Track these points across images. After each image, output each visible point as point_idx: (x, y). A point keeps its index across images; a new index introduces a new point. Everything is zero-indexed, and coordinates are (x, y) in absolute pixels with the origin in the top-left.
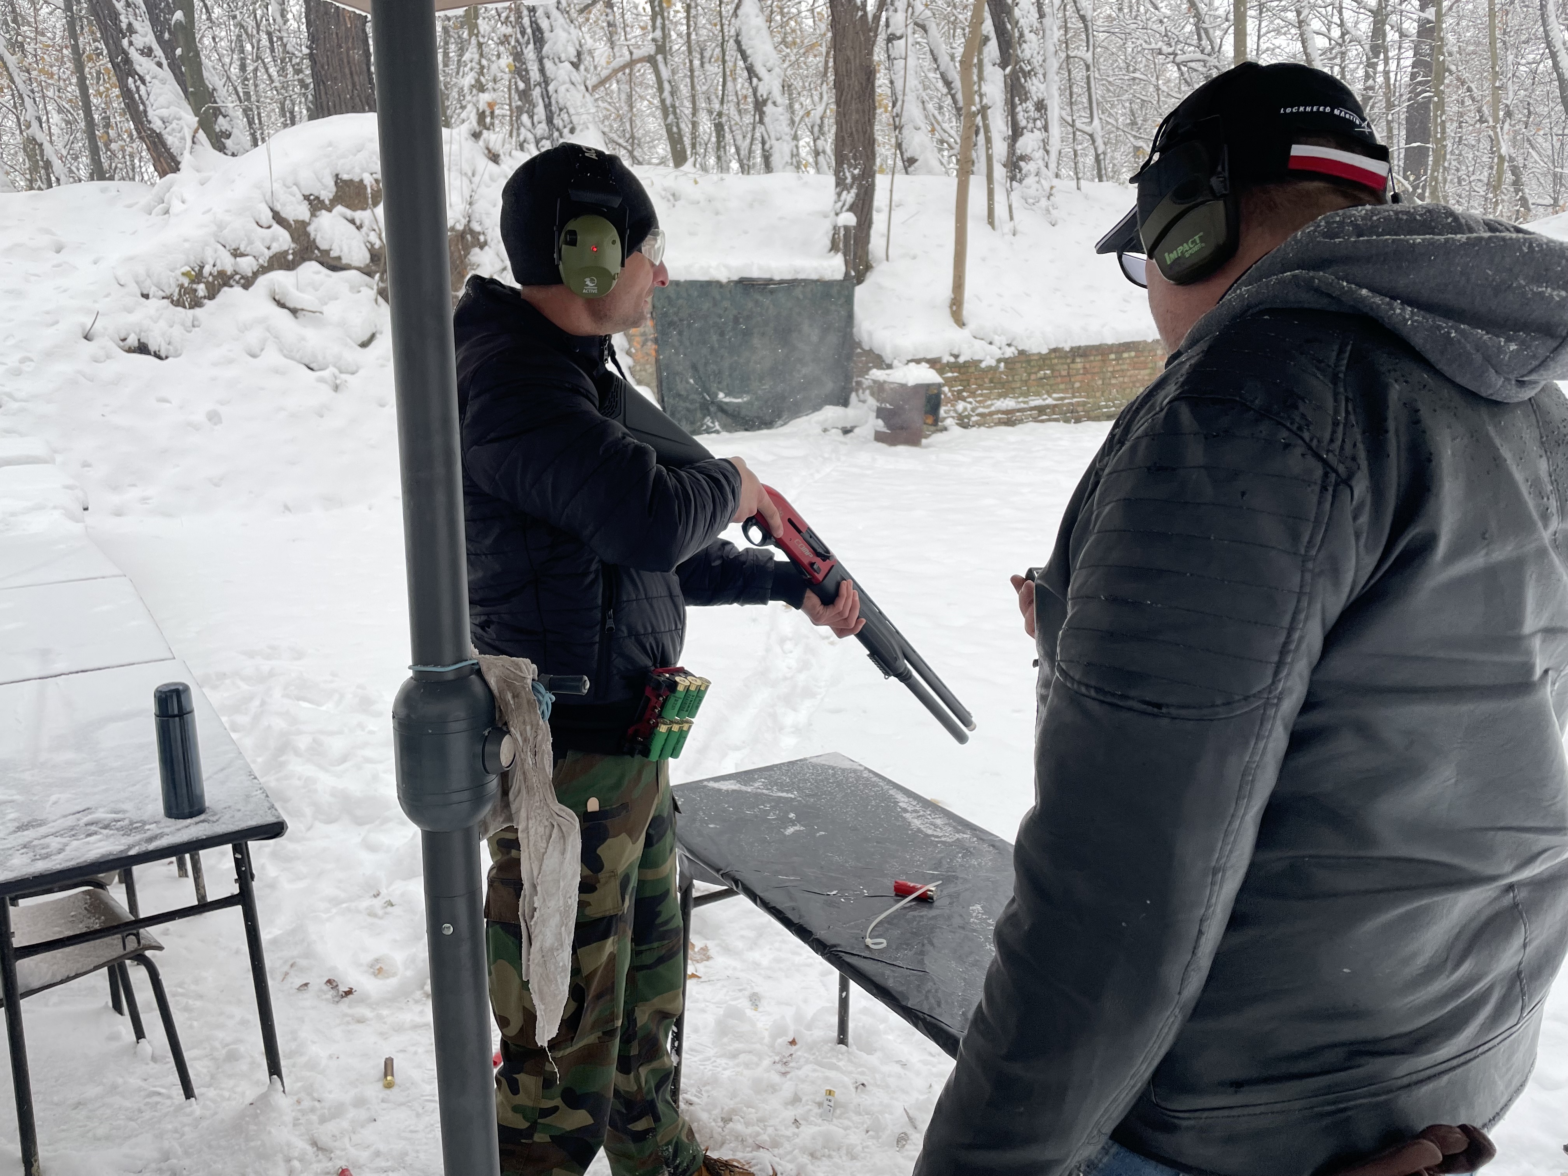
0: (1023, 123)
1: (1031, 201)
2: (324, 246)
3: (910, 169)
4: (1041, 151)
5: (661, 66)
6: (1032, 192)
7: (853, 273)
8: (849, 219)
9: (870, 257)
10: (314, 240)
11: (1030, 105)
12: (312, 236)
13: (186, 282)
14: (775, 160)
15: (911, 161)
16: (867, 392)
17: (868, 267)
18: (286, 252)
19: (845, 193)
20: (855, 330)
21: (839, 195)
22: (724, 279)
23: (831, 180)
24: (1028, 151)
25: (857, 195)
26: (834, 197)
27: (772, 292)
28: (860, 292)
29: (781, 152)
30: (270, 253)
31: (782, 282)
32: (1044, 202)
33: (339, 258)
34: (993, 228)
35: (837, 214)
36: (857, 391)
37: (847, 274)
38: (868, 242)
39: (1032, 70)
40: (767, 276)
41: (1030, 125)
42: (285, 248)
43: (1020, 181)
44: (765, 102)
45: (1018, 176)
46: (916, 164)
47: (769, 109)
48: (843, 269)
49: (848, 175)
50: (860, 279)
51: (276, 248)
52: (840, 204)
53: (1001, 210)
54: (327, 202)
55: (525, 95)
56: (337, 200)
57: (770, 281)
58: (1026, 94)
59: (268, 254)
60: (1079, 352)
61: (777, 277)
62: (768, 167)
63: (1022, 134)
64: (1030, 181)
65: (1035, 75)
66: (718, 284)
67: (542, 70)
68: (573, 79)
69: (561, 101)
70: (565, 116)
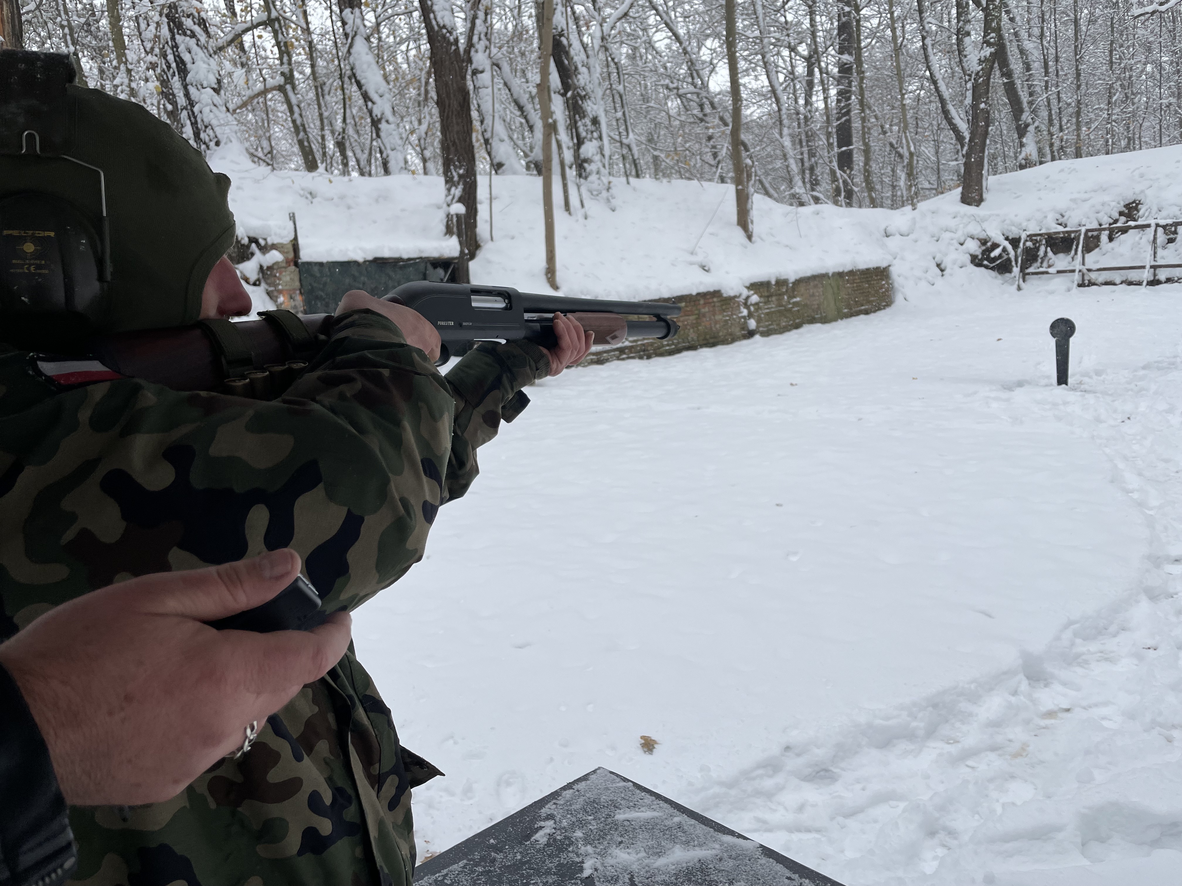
0: (583, 134)
1: (595, 193)
3: (500, 172)
4: (599, 156)
5: (291, 94)
6: (595, 186)
7: (466, 251)
8: (459, 208)
9: (478, 238)
11: (587, 121)
14: (392, 166)
15: (500, 165)
17: (478, 246)
19: (453, 188)
22: (360, 260)
23: (441, 179)
24: (590, 155)
25: (464, 190)
26: (444, 192)
27: (401, 268)
29: (395, 159)
32: (605, 194)
34: (570, 214)
35: (449, 205)
37: (462, 252)
38: (476, 227)
39: (586, 94)
41: (589, 136)
43: (586, 178)
44: (379, 121)
45: (584, 174)
46: (503, 168)
47: (383, 126)
48: (458, 248)
49: (455, 174)
50: (472, 255)
52: (450, 197)
53: (574, 200)
55: (173, 115)
58: (584, 112)
62: (387, 171)
63: (583, 143)
64: (593, 178)
65: (589, 98)
66: (356, 263)
67: (187, 95)
68: (215, 102)
69: (205, 120)
70: (209, 131)
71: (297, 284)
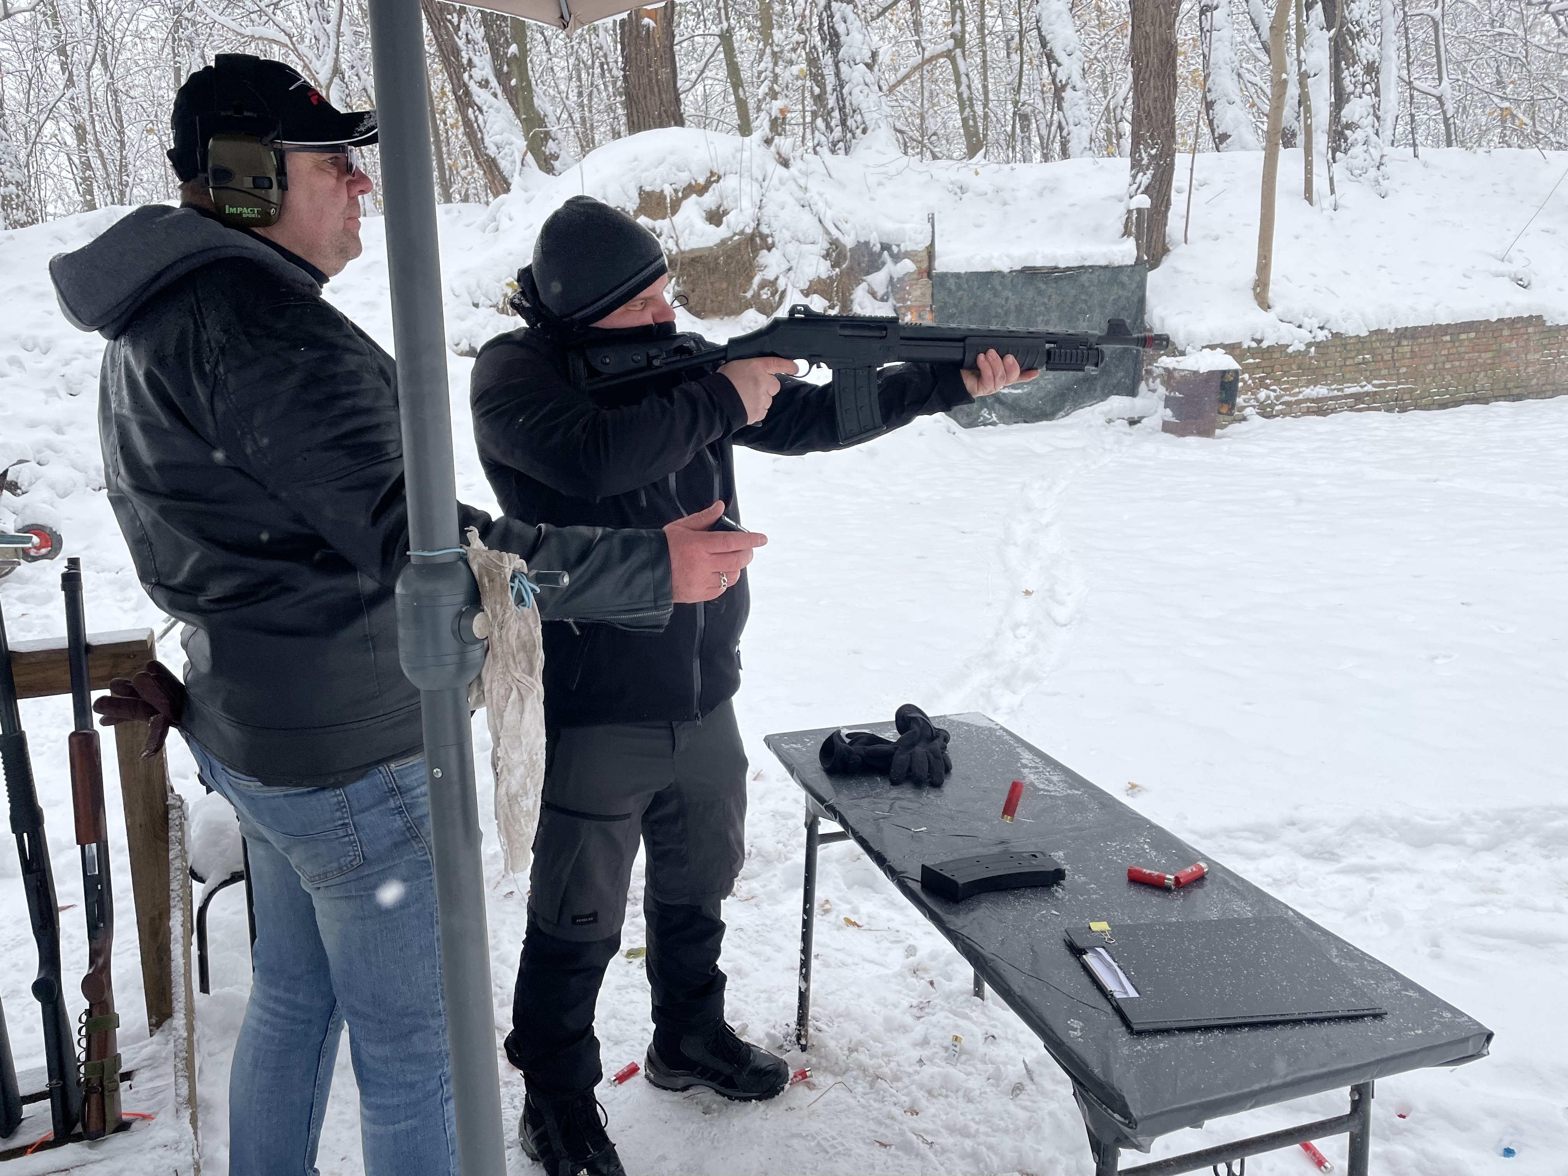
0: (1350, 88)
1: (1357, 172)
3: (1221, 146)
4: (1371, 117)
5: (960, 60)
6: (1359, 162)
7: (1146, 258)
8: (1144, 201)
9: (1167, 240)
11: (1358, 69)
14: (1072, 146)
15: (1224, 137)
16: (1158, 381)
17: (1165, 251)
19: (1141, 174)
20: (1146, 317)
21: (1134, 177)
22: (1006, 270)
23: (1128, 161)
24: (1355, 118)
25: (1154, 176)
26: (1129, 179)
27: (1056, 278)
28: (1153, 277)
29: (1079, 137)
31: (1069, 269)
32: (1373, 172)
34: (1311, 204)
35: (1131, 197)
36: (1147, 380)
37: (1138, 258)
38: (1166, 225)
39: (1361, 31)
40: (1053, 264)
41: (1358, 91)
43: (1345, 151)
44: (1063, 88)
45: (1343, 146)
46: (1228, 141)
47: (1068, 94)
48: (1136, 252)
49: (1144, 155)
50: (1155, 263)
52: (1135, 186)
53: (1320, 184)
55: (819, 99)
57: (1055, 269)
58: (1354, 56)
60: (1404, 334)
61: (1062, 265)
62: (1065, 153)
63: (1348, 101)
64: (1357, 150)
65: (1365, 36)
66: (1000, 272)
67: (837, 74)
68: (867, 80)
69: (855, 103)
70: (858, 118)
71: (928, 300)
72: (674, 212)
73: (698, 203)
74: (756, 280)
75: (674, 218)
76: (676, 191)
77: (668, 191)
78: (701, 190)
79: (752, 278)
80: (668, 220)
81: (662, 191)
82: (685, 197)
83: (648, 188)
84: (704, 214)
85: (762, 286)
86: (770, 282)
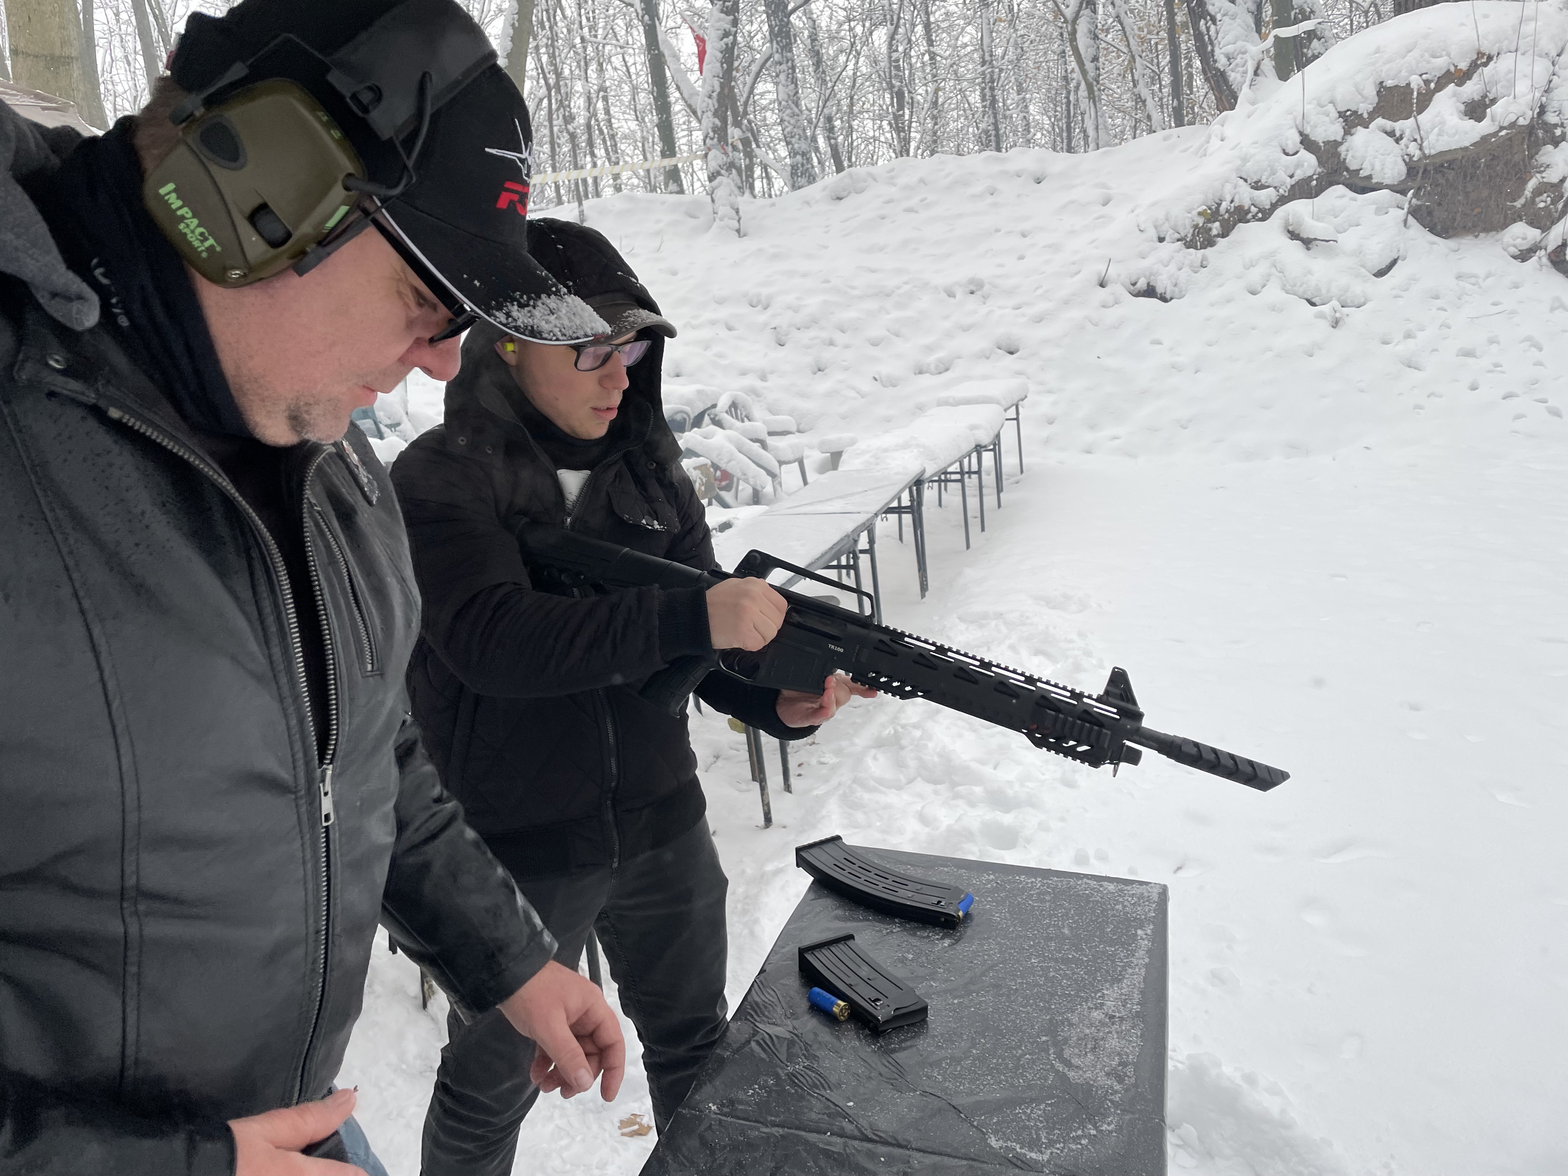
2: (1353, 165)
10: (1345, 159)
12: (1343, 156)
13: (1200, 221)
18: (1310, 178)
30: (1293, 181)
33: (1370, 177)
42: (1309, 173)
51: (1299, 175)
54: (1365, 116)
56: (1378, 111)
59: (1290, 182)
72: (1421, 110)
73: (1455, 95)
74: (1531, 185)
75: (1419, 117)
76: (1427, 82)
77: (1416, 82)
78: (1461, 77)
79: (1526, 182)
80: (1412, 119)
81: (1408, 85)
82: (1440, 87)
83: (1389, 83)
84: (1462, 107)
85: (1538, 191)
86: (1553, 185)
